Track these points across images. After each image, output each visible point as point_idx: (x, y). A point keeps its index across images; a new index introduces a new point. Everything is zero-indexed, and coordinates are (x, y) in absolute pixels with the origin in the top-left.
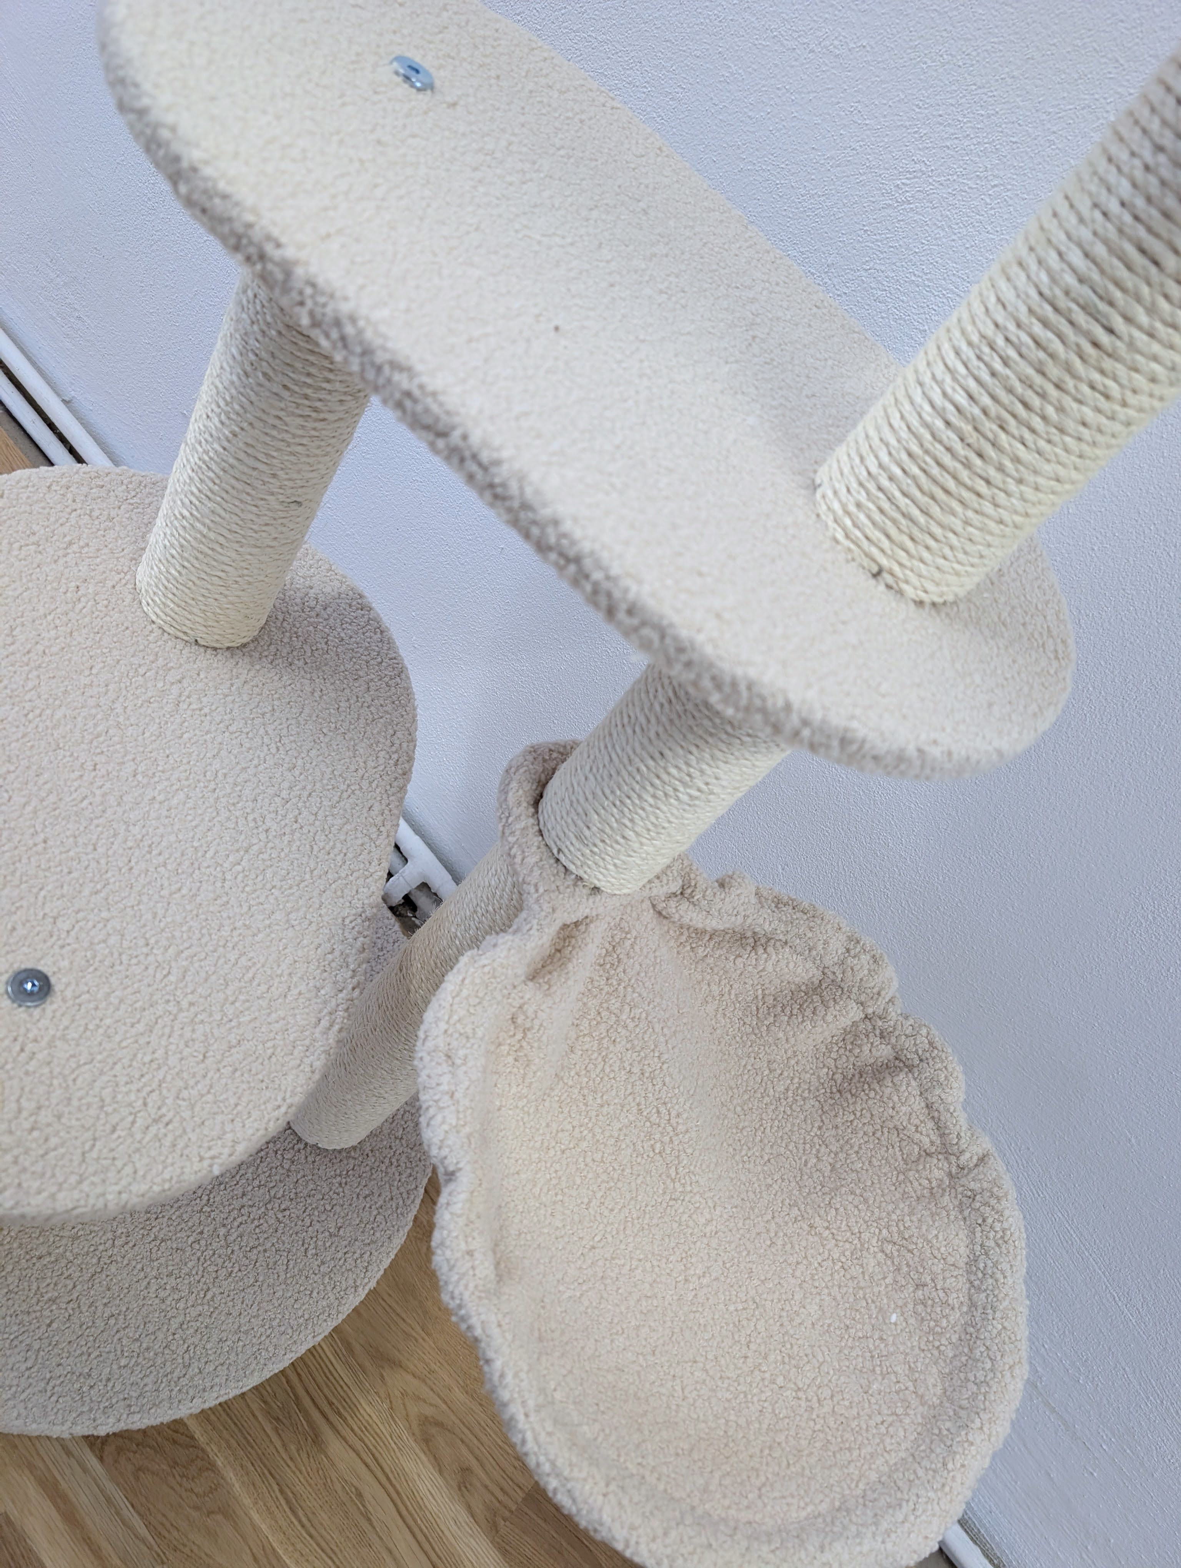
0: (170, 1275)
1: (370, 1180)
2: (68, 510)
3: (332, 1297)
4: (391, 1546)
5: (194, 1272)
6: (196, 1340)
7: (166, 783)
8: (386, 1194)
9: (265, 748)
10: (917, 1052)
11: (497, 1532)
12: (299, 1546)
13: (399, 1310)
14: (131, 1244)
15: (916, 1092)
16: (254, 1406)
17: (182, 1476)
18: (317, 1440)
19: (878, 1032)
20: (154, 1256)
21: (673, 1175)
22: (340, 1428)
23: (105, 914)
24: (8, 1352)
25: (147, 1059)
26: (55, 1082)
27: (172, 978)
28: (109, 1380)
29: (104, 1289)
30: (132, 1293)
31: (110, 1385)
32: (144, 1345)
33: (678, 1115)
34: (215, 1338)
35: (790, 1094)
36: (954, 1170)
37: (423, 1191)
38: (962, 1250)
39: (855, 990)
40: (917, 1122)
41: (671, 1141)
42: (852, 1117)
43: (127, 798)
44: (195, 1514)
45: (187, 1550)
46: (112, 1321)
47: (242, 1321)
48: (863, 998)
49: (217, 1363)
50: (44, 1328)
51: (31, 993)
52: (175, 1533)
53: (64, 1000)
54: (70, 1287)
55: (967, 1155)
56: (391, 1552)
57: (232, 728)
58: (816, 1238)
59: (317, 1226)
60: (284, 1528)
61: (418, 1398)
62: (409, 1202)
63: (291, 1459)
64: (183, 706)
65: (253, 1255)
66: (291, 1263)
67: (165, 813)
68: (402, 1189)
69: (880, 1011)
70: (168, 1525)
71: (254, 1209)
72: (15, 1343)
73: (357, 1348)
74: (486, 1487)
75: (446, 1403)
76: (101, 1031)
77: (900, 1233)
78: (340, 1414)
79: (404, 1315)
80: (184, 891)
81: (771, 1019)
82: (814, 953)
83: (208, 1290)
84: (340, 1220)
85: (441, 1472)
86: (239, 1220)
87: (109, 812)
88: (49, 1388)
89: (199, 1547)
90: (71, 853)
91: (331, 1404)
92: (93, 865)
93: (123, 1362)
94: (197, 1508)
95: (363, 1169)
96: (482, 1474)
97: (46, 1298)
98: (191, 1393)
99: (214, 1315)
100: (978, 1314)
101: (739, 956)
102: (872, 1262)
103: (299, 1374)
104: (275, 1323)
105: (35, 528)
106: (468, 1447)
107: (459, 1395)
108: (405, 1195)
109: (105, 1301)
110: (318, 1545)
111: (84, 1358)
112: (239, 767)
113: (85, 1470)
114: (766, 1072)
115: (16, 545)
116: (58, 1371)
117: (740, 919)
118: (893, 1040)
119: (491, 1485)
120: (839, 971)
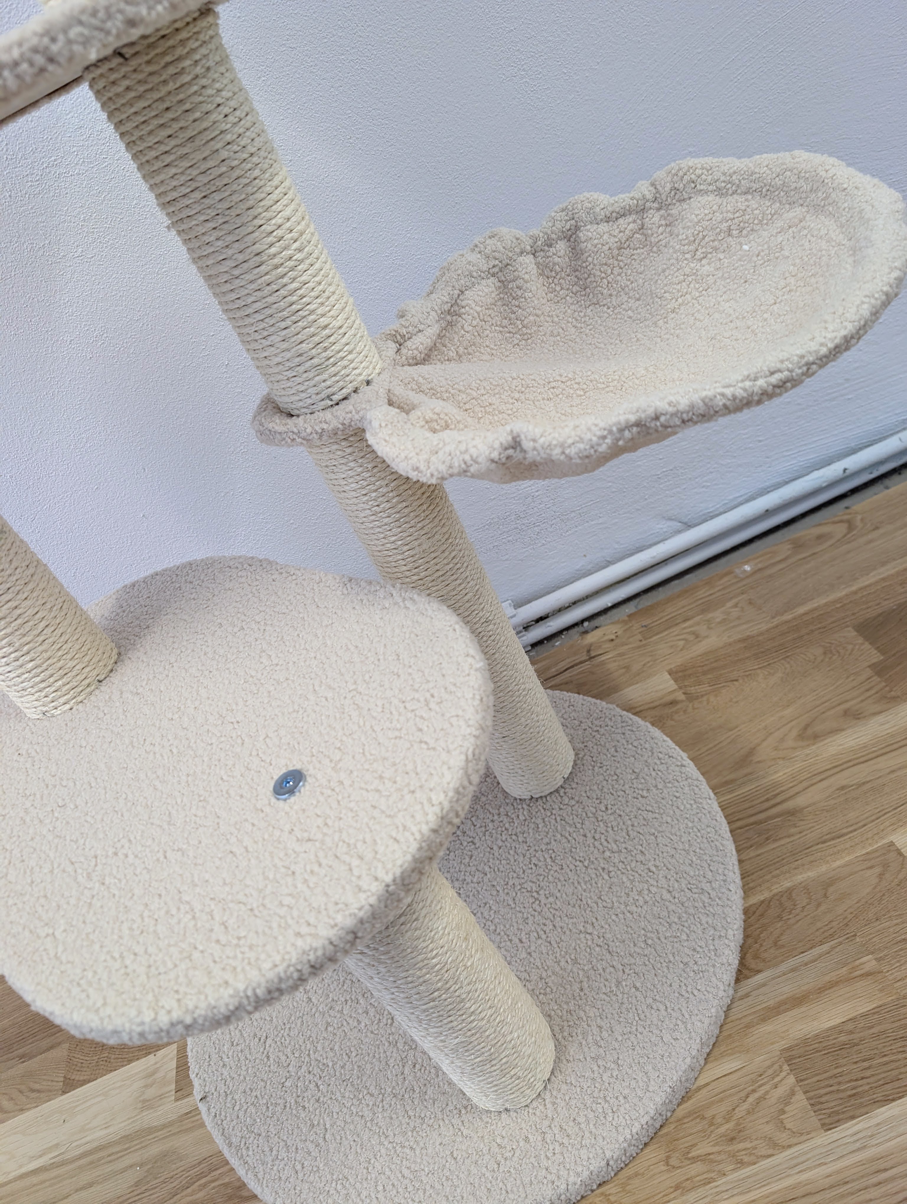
0: (628, 895)
1: (605, 746)
3: (685, 783)
4: (888, 770)
5: (632, 878)
6: (684, 883)
7: (188, 701)
8: (618, 737)
9: (198, 641)
10: (567, 221)
11: (898, 697)
12: (870, 835)
13: (711, 745)
14: (594, 920)
15: (596, 226)
16: (752, 854)
17: (790, 913)
18: (792, 813)
19: (546, 248)
20: (609, 905)
21: (603, 386)
22: (788, 796)
23: (262, 738)
24: (649, 1022)
25: (380, 710)
26: (367, 767)
27: (330, 695)
28: (694, 950)
29: (622, 945)
30: (632, 924)
31: (698, 949)
32: (676, 920)
33: (561, 376)
34: (688, 869)
35: (579, 325)
36: (656, 205)
37: (625, 713)
38: (710, 198)
39: (510, 254)
40: (617, 231)
41: (579, 383)
42: (605, 281)
43: (186, 724)
44: (823, 908)
45: (850, 917)
46: (650, 942)
47: (681, 847)
48: (517, 250)
49: (707, 869)
50: (638, 993)
52: (834, 924)
53: (310, 762)
54: (612, 969)
55: (647, 193)
56: (893, 771)
57: (173, 660)
58: (682, 308)
59: (627, 786)
60: (853, 844)
61: (782, 740)
62: (630, 722)
63: (800, 833)
64: (141, 690)
65: (633, 834)
66: (649, 808)
67: (209, 701)
68: (619, 726)
69: (531, 241)
70: (826, 928)
71: (599, 829)
72: (642, 1017)
73: (731, 777)
74: (862, 701)
75: (791, 721)
76: (344, 739)
77: (689, 244)
78: (778, 794)
79: (717, 742)
80: (272, 689)
81: (519, 322)
82: (475, 274)
83: (649, 869)
84: (628, 770)
85: (843, 730)
86: (603, 840)
87: (189, 735)
88: (687, 995)
89: (849, 908)
90: (206, 759)
91: (768, 800)
92: (222, 745)
93: (684, 937)
94: (819, 905)
95: (595, 751)
96: (852, 703)
97: (614, 989)
98: (724, 890)
99: (670, 867)
100: (755, 186)
101: (462, 327)
102: (707, 267)
103: (738, 820)
104: (690, 825)
106: (829, 710)
107: (789, 712)
108: (624, 724)
109: (632, 945)
110: (873, 821)
111: (671, 965)
112: (202, 656)
113: (764, 985)
114: (558, 338)
116: (675, 986)
117: (433, 313)
118: (554, 236)
119: (862, 698)
120: (492, 262)
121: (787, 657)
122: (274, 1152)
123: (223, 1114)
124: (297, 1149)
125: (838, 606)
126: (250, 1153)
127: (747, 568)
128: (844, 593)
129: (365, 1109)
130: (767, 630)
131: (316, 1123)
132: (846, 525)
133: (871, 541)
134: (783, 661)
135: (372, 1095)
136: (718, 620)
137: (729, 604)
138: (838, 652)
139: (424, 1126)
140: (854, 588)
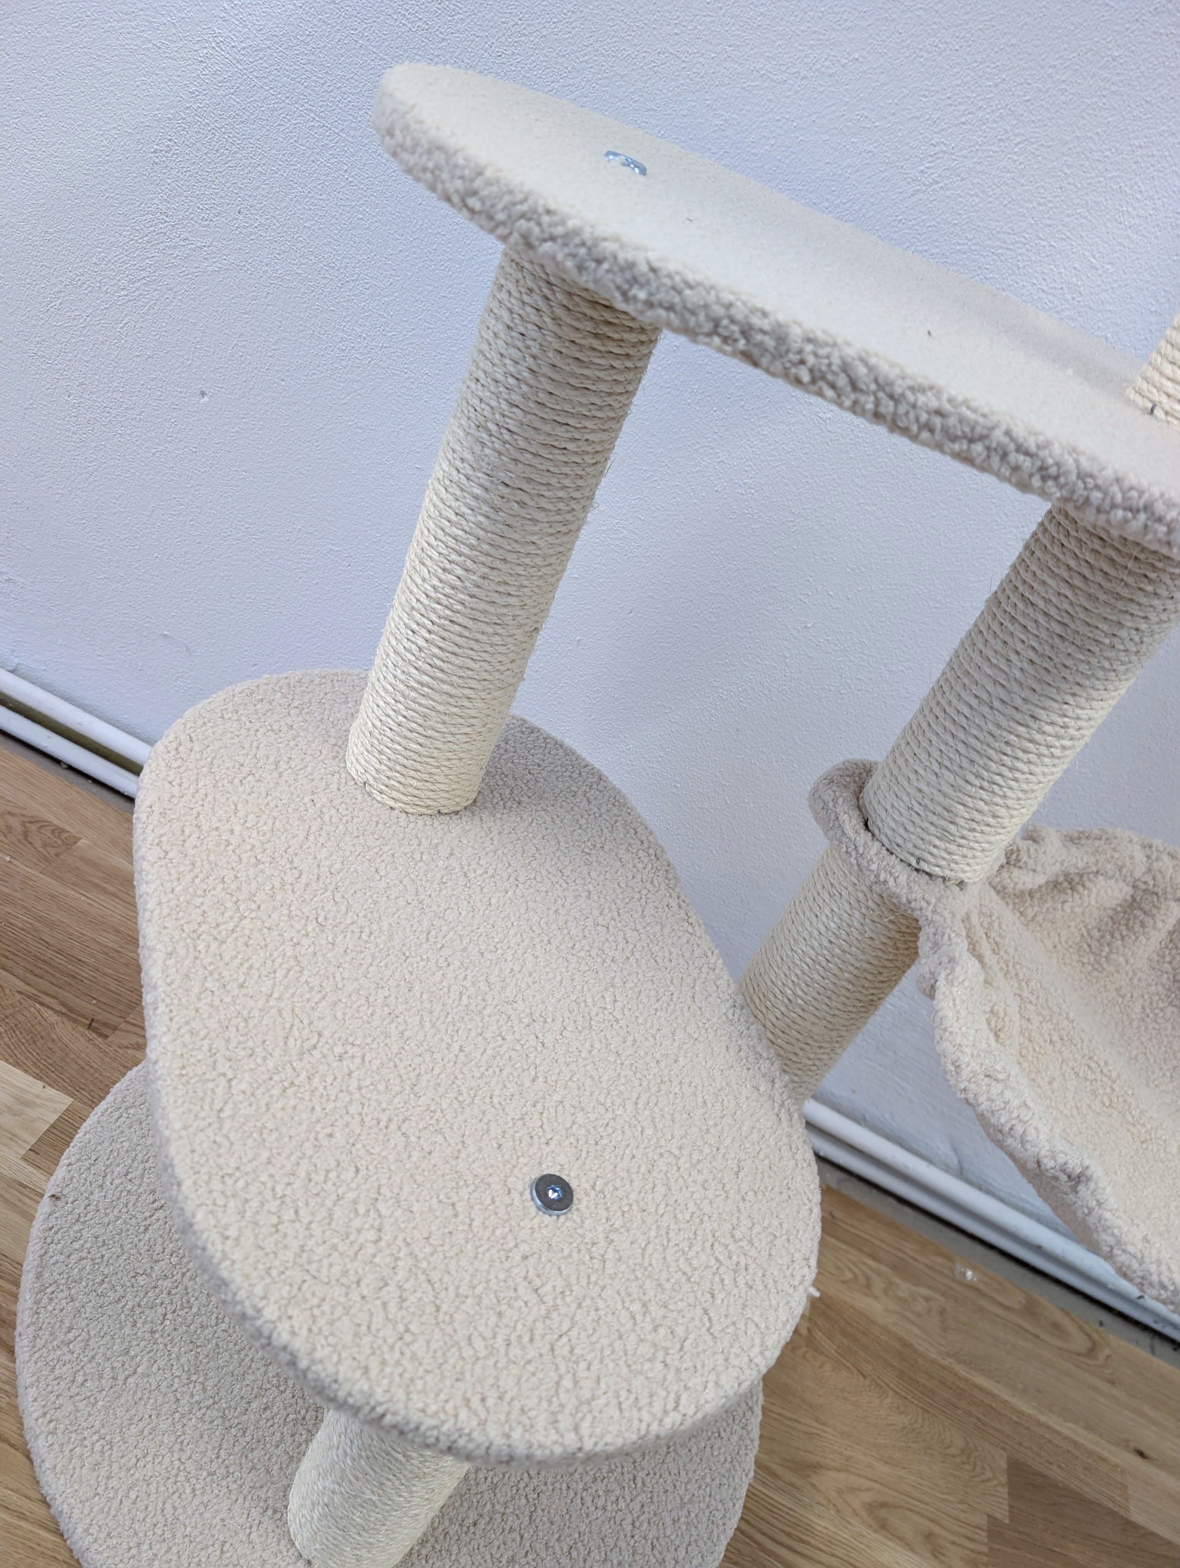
0: (595, 1480)
2: (252, 732)
3: (739, 1429)
5: (613, 1467)
6: (653, 1532)
7: (510, 952)
9: (558, 886)
13: (788, 1414)
22: (810, 1554)
23: (556, 1097)
25: (687, 1217)
26: (639, 1274)
27: (649, 1131)
30: (574, 1516)
34: (669, 1522)
35: (1148, 1011)
39: (1169, 889)
43: (493, 979)
46: (574, 1554)
47: (681, 1493)
49: (685, 1545)
51: (559, 1200)
53: (587, 1194)
54: (518, 1539)
57: (522, 879)
61: (853, 1490)
64: (471, 875)
67: (530, 980)
73: (779, 1470)
74: (954, 1543)
75: (876, 1482)
76: (635, 1207)
78: (803, 1541)
79: (794, 1416)
80: (597, 1045)
81: (1107, 949)
85: (912, 1549)
87: (489, 998)
90: (489, 1052)
91: (789, 1535)
92: (514, 1055)
96: (943, 1533)
99: (655, 1499)
101: (1064, 902)
103: (750, 1523)
104: (708, 1480)
105: (240, 759)
106: (918, 1513)
107: (883, 1469)
109: (556, 1536)
112: (551, 912)
115: (237, 781)
117: (1058, 865)
119: (955, 1539)
120: (1148, 879)
121: (928, 1412)
122: (71, 1336)
123: (59, 1235)
124: (93, 1357)
125: (1015, 1418)
126: (50, 1308)
127: (969, 1274)
128: (1030, 1411)
129: (187, 1396)
130: (933, 1362)
131: (132, 1353)
132: (1088, 1344)
133: (1096, 1389)
134: (920, 1410)
135: (204, 1390)
136: (900, 1294)
137: (923, 1291)
138: (975, 1464)
139: (224, 1483)
140: (1043, 1418)
